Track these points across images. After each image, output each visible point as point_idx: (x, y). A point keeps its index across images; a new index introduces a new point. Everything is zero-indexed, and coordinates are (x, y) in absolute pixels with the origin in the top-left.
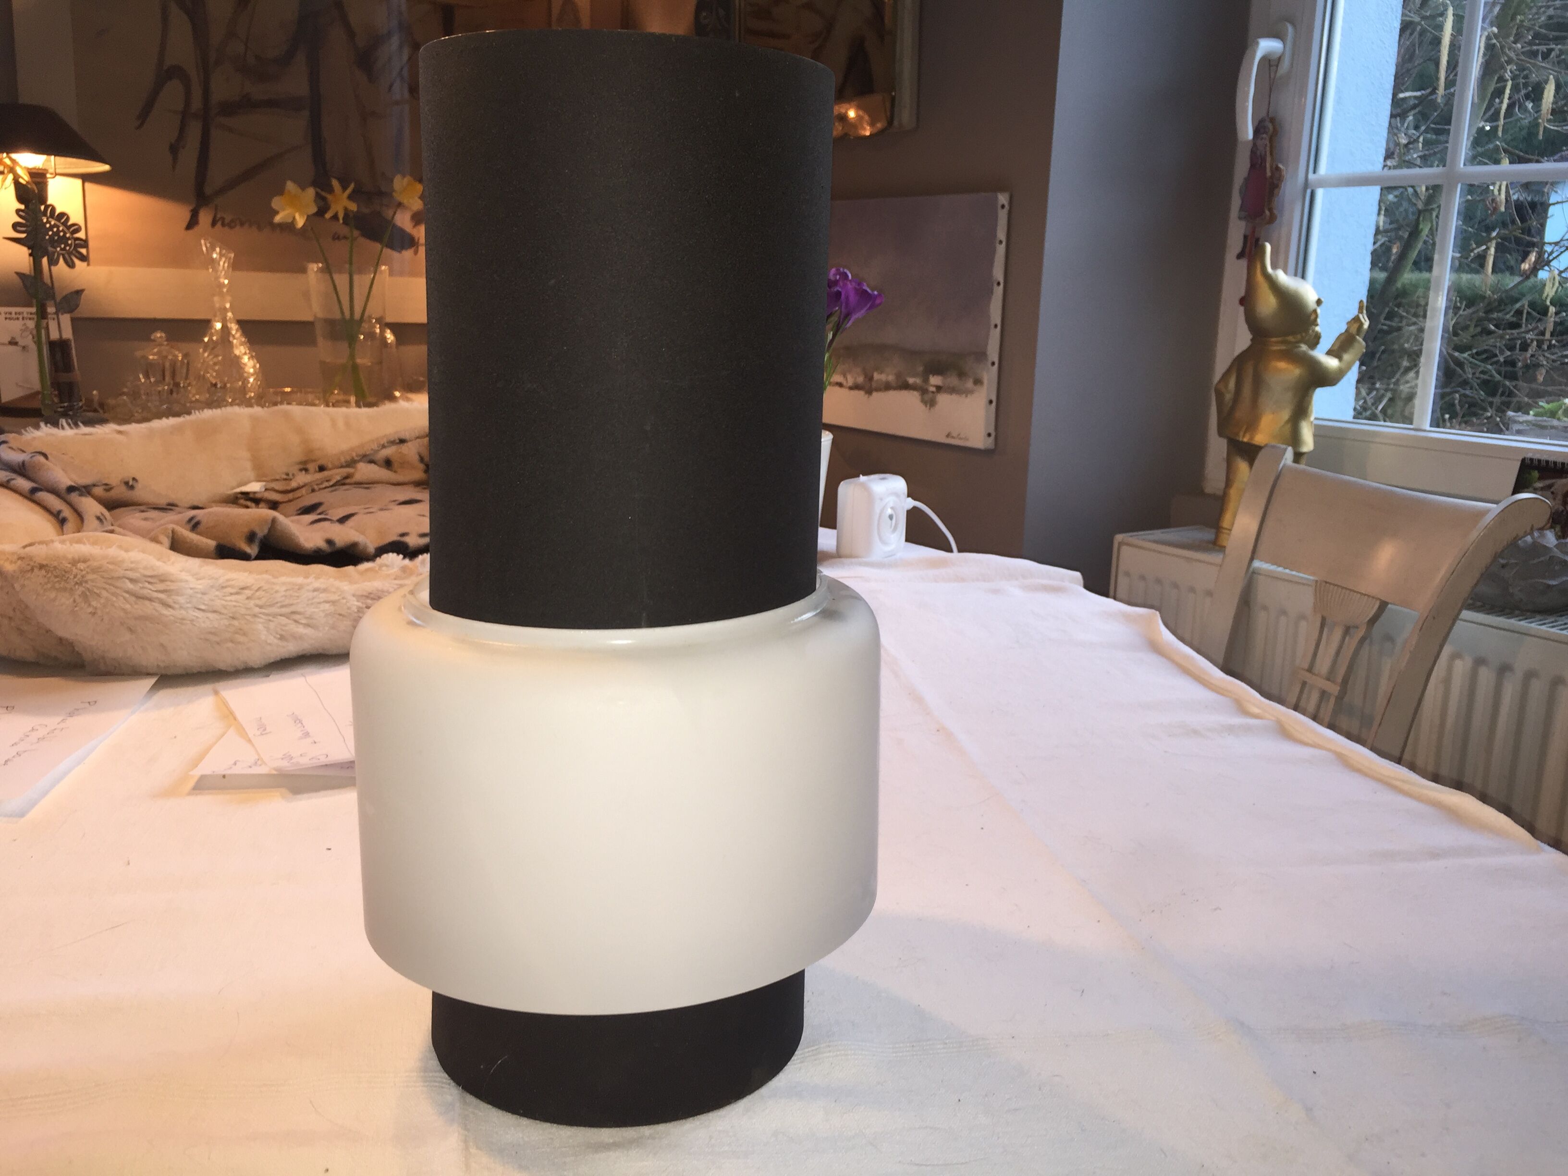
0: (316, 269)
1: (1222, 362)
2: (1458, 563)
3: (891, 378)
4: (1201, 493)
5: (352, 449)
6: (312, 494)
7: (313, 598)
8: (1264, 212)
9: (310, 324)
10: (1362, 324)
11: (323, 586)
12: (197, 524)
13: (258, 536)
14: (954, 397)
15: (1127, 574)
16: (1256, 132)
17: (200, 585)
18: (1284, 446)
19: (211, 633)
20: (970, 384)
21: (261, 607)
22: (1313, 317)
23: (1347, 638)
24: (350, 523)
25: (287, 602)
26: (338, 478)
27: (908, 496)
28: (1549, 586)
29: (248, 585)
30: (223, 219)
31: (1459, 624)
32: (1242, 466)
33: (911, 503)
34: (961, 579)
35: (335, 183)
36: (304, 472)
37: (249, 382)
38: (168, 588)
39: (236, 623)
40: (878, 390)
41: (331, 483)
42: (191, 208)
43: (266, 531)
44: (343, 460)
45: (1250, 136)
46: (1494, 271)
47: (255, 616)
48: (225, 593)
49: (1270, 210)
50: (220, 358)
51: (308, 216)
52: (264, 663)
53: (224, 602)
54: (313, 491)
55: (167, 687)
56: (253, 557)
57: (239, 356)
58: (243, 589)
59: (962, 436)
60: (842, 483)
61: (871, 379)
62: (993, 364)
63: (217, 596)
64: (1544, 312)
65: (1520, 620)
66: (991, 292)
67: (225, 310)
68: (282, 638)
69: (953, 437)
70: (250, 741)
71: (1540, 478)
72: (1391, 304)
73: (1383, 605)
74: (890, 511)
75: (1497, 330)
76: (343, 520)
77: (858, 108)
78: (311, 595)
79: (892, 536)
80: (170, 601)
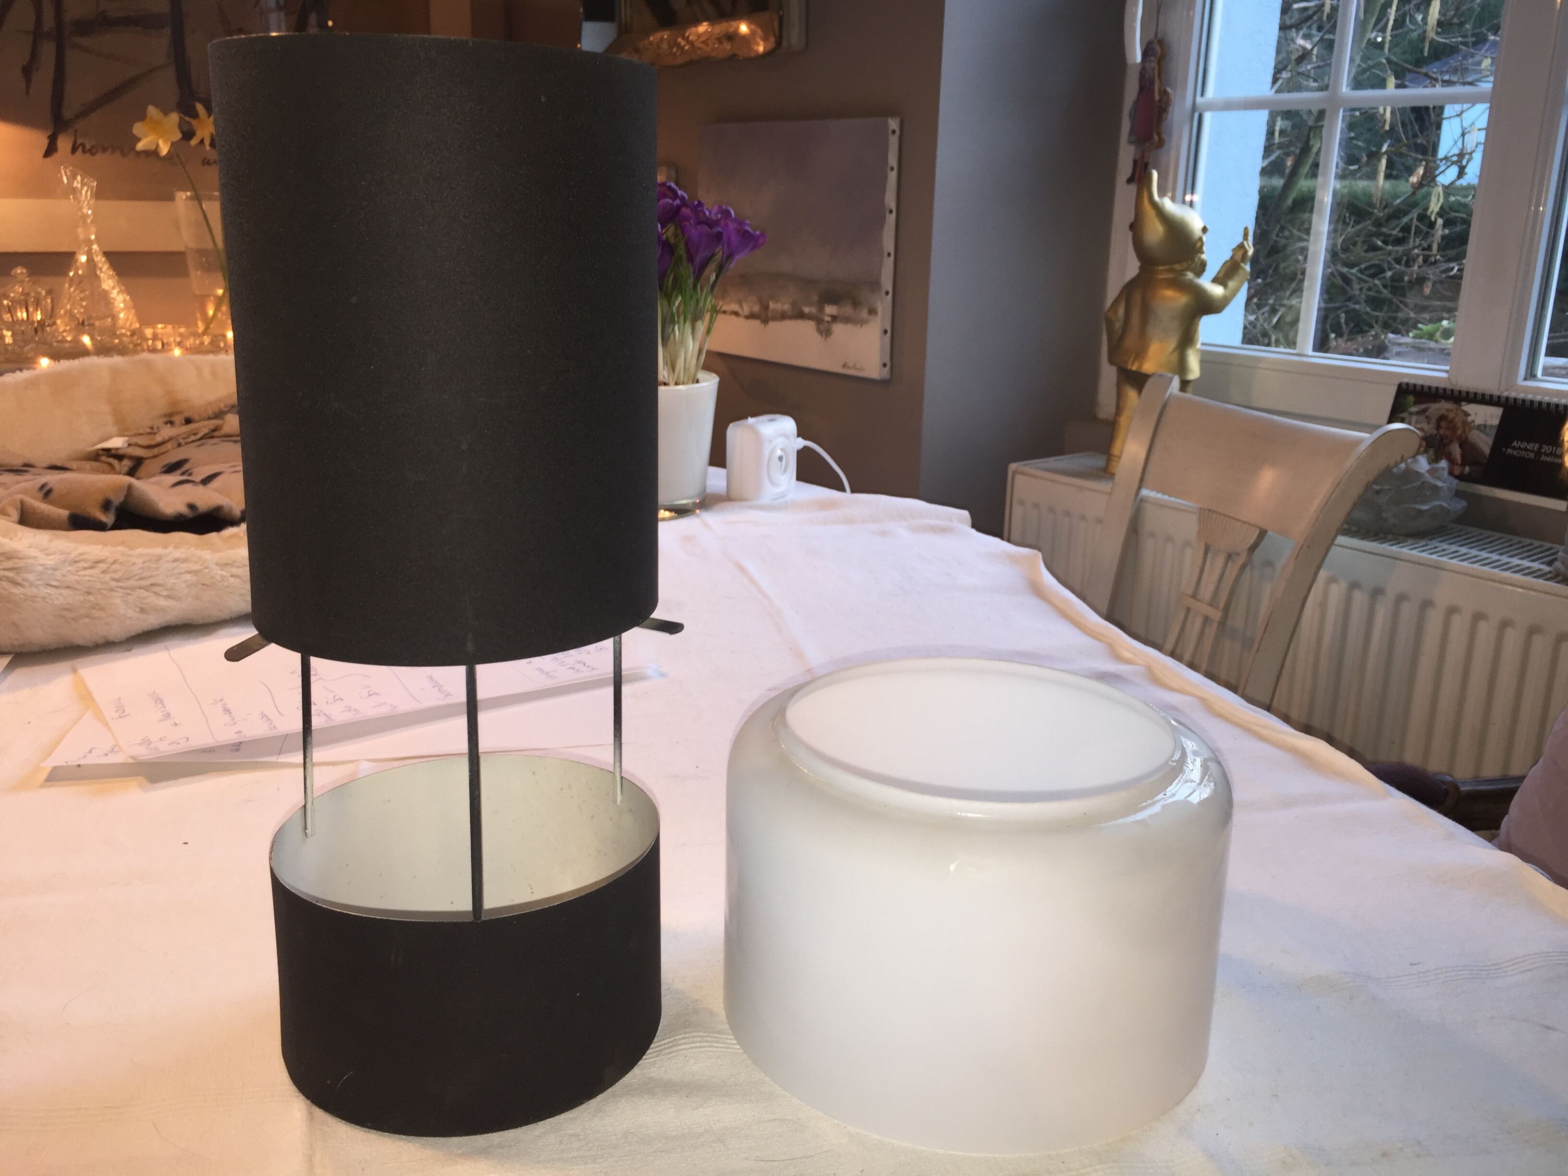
0: (184, 197)
1: (1112, 291)
2: (1333, 493)
3: (787, 307)
4: (1095, 418)
5: (220, 400)
6: (179, 448)
7: (174, 569)
8: (1152, 137)
9: (181, 254)
10: (1246, 252)
11: (184, 556)
12: (49, 492)
13: (114, 504)
14: (849, 327)
15: (1021, 503)
16: (1145, 54)
17: (50, 561)
18: (1170, 375)
19: (66, 609)
20: (864, 314)
21: (117, 580)
22: (1199, 244)
23: (1230, 564)
24: (215, 483)
25: (146, 574)
26: (206, 431)
27: (798, 436)
28: (1421, 512)
29: (103, 558)
30: (83, 145)
31: (1334, 551)
32: (1131, 394)
33: (801, 443)
34: (849, 521)
35: (200, 107)
36: (169, 425)
37: (118, 318)
38: (16, 566)
39: (91, 598)
40: (774, 319)
41: (199, 436)
42: (50, 133)
43: (122, 499)
44: (210, 412)
45: (1139, 59)
46: (1388, 177)
47: (112, 590)
48: (77, 568)
49: (1159, 134)
50: (87, 293)
51: (172, 144)
52: (124, 637)
53: (76, 577)
54: (179, 445)
55: (22, 666)
56: (110, 526)
57: (107, 291)
58: (98, 562)
59: (858, 366)
60: (731, 425)
61: (767, 308)
62: (887, 293)
63: (69, 571)
64: (1432, 225)
65: (1392, 545)
66: (883, 220)
67: (90, 243)
68: (143, 611)
69: (849, 368)
70: (107, 725)
71: (1416, 403)
72: (1282, 221)
73: (1263, 533)
74: (779, 453)
75: (1384, 246)
76: (206, 481)
77: (750, 22)
78: (171, 566)
79: (783, 478)
80: (19, 579)
